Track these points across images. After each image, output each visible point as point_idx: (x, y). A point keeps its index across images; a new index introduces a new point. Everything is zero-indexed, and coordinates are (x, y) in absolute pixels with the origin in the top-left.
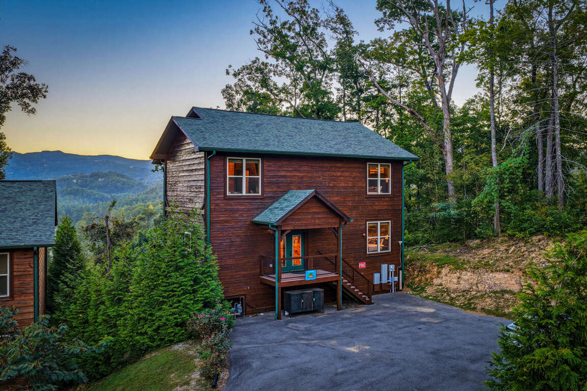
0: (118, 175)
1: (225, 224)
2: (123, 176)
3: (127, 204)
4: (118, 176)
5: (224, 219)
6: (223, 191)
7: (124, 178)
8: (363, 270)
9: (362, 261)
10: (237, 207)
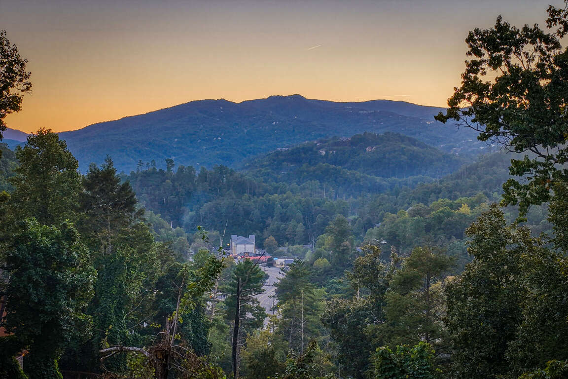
0: (402, 139)
2: (413, 142)
3: (420, 200)
4: (403, 141)
7: (415, 145)
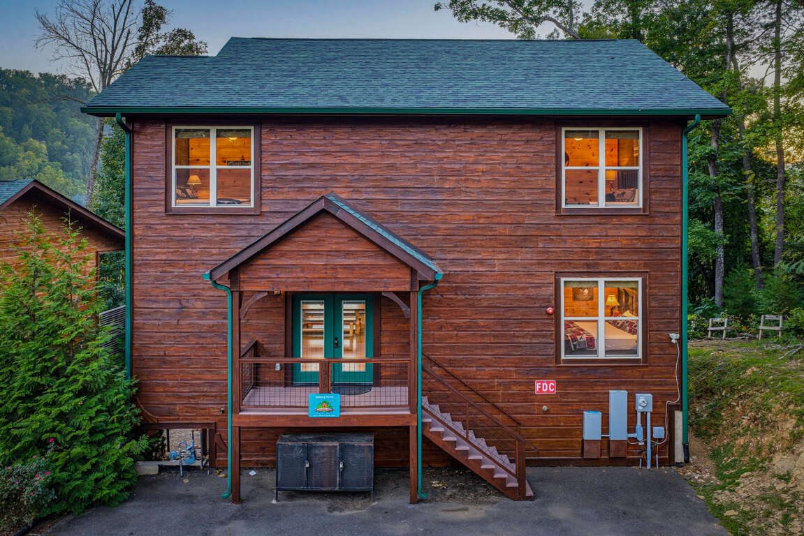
1: (169, 269)
5: (164, 257)
6: (162, 197)
8: (545, 398)
9: (545, 376)
10: (195, 233)
